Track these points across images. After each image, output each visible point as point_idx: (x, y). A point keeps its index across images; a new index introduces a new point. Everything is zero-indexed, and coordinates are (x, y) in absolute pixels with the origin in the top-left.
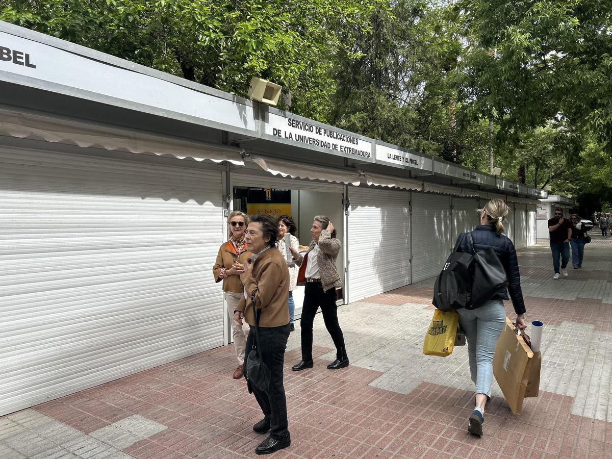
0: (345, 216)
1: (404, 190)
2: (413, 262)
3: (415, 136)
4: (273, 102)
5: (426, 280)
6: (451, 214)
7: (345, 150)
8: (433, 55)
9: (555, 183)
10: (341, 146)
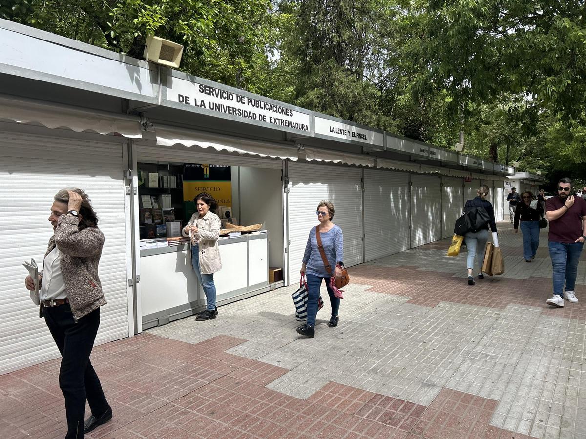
0: (285, 194)
1: (353, 166)
2: (366, 240)
3: (376, 112)
4: (175, 65)
5: (381, 258)
6: (410, 191)
7: (275, 121)
8: (393, 28)
9: (526, 161)
10: (270, 117)
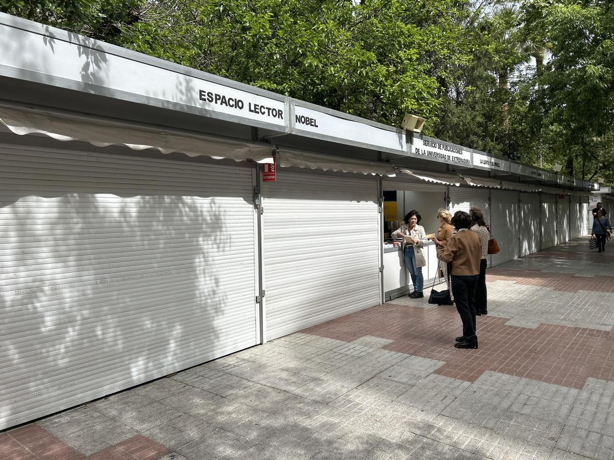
3: (481, 138)
4: (419, 130)
6: (519, 207)
7: (454, 159)
10: (452, 157)
